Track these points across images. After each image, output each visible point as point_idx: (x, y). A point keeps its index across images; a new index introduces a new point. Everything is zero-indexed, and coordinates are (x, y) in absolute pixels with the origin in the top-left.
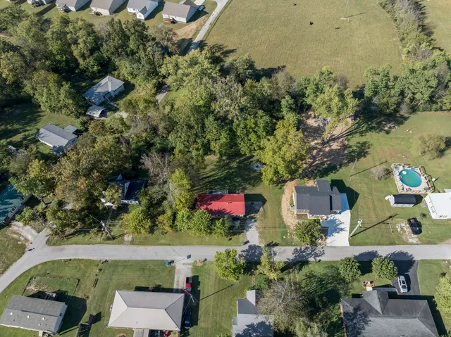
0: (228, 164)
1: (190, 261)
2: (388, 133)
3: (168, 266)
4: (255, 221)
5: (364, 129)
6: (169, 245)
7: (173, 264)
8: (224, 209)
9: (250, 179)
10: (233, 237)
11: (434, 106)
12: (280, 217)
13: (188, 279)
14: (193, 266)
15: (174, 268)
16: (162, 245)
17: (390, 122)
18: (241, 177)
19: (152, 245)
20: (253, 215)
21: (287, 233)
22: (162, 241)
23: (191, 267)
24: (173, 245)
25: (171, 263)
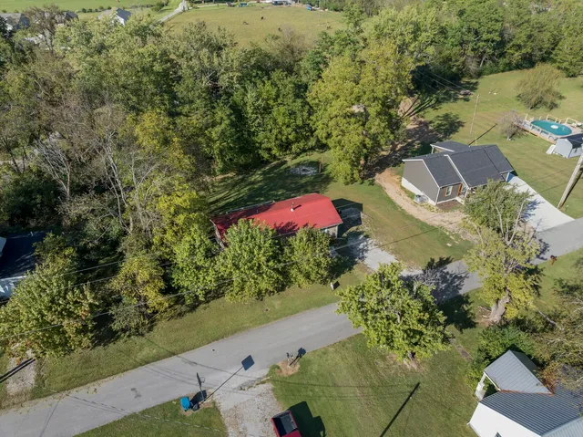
0: (243, 180)
1: (256, 372)
2: (467, 100)
3: (190, 412)
4: (367, 237)
5: (433, 102)
6: (173, 354)
7: (205, 404)
8: (288, 224)
9: (302, 186)
10: (339, 280)
11: (502, 61)
12: (411, 218)
13: (277, 421)
14: (273, 381)
15: (215, 409)
16: (146, 362)
17: (459, 90)
18: (282, 187)
19: (113, 374)
20: (354, 228)
21: (448, 237)
22: (147, 352)
23: (269, 386)
24: (183, 351)
25: (196, 400)
